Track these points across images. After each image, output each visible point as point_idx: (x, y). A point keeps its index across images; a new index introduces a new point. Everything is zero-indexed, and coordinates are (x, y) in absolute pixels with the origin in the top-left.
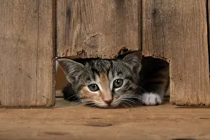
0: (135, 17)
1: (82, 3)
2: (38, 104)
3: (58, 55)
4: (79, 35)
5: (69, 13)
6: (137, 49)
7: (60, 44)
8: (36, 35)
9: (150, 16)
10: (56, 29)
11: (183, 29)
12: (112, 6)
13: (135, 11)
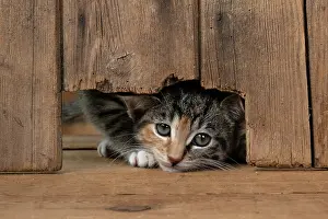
0: (189, 26)
1: (103, 3)
2: (35, 166)
3: (66, 89)
4: (100, 56)
5: (82, 20)
6: (192, 77)
7: (68, 70)
8: (30, 56)
9: (212, 24)
10: (62, 45)
11: (266, 44)
12: (152, 8)
13: (188, 15)
